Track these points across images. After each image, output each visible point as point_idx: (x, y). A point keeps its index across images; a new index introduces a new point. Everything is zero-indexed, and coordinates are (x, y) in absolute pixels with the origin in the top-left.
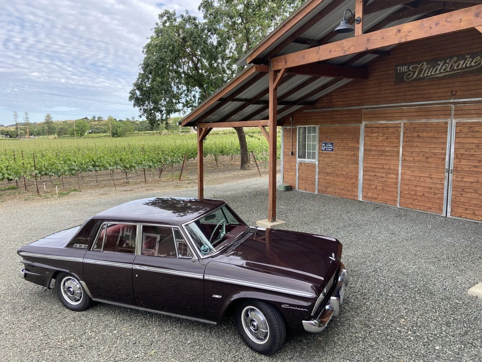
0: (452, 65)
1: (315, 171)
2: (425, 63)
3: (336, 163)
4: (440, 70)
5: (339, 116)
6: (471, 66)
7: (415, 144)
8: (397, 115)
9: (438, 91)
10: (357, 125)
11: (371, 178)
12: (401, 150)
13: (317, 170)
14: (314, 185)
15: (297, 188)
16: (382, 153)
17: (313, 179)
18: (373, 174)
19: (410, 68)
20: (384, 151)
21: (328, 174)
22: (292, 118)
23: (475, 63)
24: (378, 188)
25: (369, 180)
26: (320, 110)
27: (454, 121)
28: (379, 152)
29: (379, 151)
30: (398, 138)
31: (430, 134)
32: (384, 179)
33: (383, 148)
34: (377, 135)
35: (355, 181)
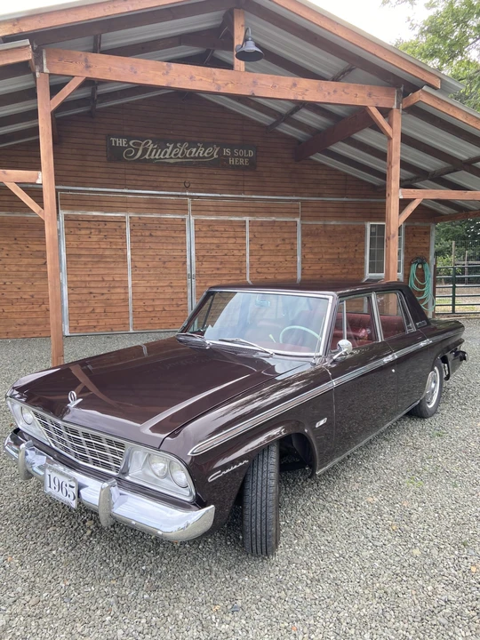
0: (183, 152)
2: (151, 142)
4: (170, 153)
6: (204, 157)
7: (148, 245)
8: (119, 205)
9: (169, 180)
12: (129, 254)
16: (100, 259)
19: (131, 143)
20: (102, 256)
23: (208, 154)
24: (98, 311)
27: (192, 218)
28: (93, 258)
29: (93, 256)
30: (124, 237)
31: (165, 233)
33: (100, 252)
34: (88, 232)
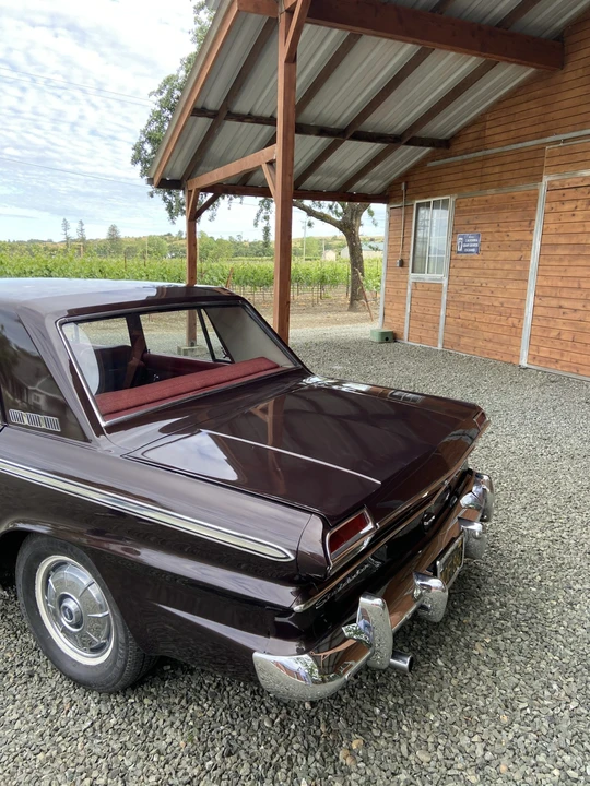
1: (441, 300)
3: (482, 280)
5: (497, 169)
10: (531, 186)
11: (550, 313)
13: (444, 297)
14: (437, 331)
15: (406, 337)
16: (582, 251)
17: (435, 318)
18: (554, 303)
20: (585, 246)
21: (465, 306)
22: (407, 183)
24: (564, 337)
25: (546, 318)
26: (459, 158)
28: (573, 249)
29: (574, 246)
32: (578, 316)
33: (583, 239)
34: (574, 206)
35: (516, 321)
